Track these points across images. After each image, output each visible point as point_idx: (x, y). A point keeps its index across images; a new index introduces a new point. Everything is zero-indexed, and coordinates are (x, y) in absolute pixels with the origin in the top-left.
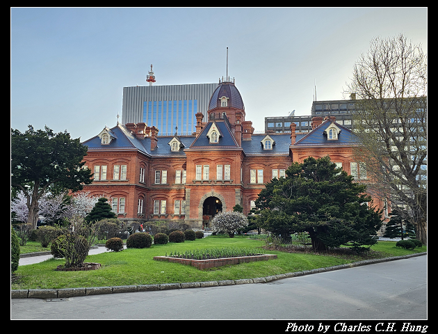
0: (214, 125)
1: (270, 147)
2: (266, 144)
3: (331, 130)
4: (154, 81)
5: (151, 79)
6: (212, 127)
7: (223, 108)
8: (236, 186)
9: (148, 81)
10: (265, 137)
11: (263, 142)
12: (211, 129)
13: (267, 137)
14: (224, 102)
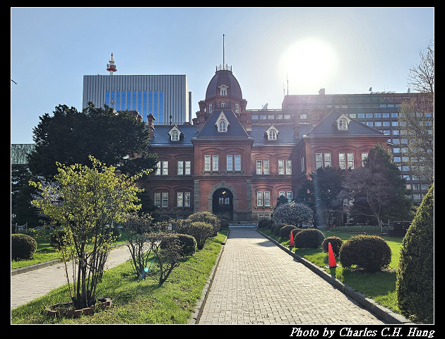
0: (222, 114)
1: (274, 138)
2: (271, 135)
3: (341, 121)
4: (115, 70)
5: (112, 68)
6: (221, 116)
7: (222, 97)
8: (247, 177)
9: (109, 70)
10: (269, 127)
11: (268, 132)
12: (220, 118)
13: (272, 127)
14: (223, 90)
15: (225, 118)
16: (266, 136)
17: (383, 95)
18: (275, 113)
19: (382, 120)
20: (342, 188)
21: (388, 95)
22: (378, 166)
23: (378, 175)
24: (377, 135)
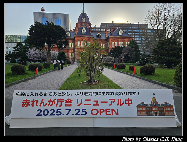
1: (99, 36)
3: (120, 32)
4: (44, 11)
7: (83, 22)
9: (42, 11)
10: (98, 33)
11: (98, 34)
12: (83, 29)
13: (99, 33)
14: (84, 20)
15: (85, 29)
16: (97, 36)
17: (131, 24)
18: (98, 28)
19: (135, 32)
20: (122, 52)
21: (132, 24)
22: (133, 46)
23: (133, 49)
24: (131, 37)
